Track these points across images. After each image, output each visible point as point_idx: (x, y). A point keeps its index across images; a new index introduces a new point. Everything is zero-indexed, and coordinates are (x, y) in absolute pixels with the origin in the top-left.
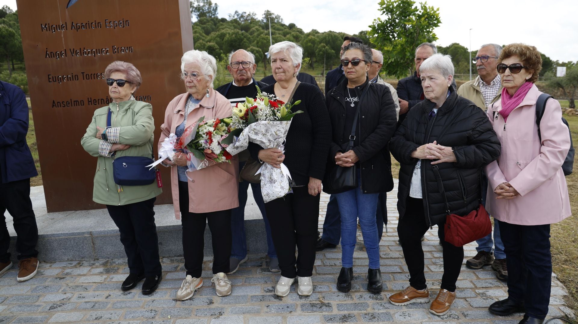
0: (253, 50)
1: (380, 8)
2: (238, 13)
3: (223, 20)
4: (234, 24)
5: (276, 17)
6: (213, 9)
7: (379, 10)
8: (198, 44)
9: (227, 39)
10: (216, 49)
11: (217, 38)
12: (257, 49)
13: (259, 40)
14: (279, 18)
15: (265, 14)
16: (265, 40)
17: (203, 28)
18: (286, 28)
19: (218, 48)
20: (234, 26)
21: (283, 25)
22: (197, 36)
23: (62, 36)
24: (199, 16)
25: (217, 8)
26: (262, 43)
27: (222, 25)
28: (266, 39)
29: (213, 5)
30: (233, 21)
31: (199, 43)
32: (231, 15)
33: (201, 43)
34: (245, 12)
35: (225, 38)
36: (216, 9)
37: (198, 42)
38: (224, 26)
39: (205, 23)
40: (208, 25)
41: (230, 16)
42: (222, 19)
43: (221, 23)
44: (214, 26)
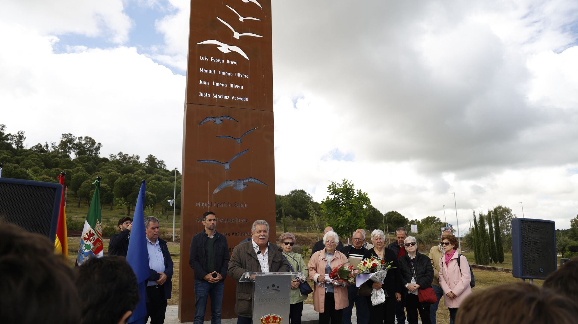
0: (148, 194)
1: (328, 190)
2: (121, 155)
3: (105, 160)
4: (118, 165)
5: (159, 162)
6: (96, 148)
7: (328, 192)
8: (86, 183)
9: (118, 181)
10: (108, 190)
11: (106, 179)
12: (152, 194)
13: (150, 185)
14: (162, 163)
15: (147, 159)
16: (156, 185)
17: (84, 166)
18: (170, 174)
19: (110, 190)
20: (117, 167)
21: (167, 171)
22: (83, 175)
23: (208, 209)
24: (79, 153)
25: (99, 147)
26: (153, 188)
27: (104, 165)
28: (157, 184)
29: (96, 144)
30: (116, 162)
31: (87, 182)
32: (112, 156)
34: (127, 154)
35: (117, 180)
36: (98, 149)
37: (86, 181)
38: (107, 167)
39: (86, 161)
40: (90, 163)
41: (111, 157)
42: (103, 158)
43: (103, 162)
44: (95, 165)
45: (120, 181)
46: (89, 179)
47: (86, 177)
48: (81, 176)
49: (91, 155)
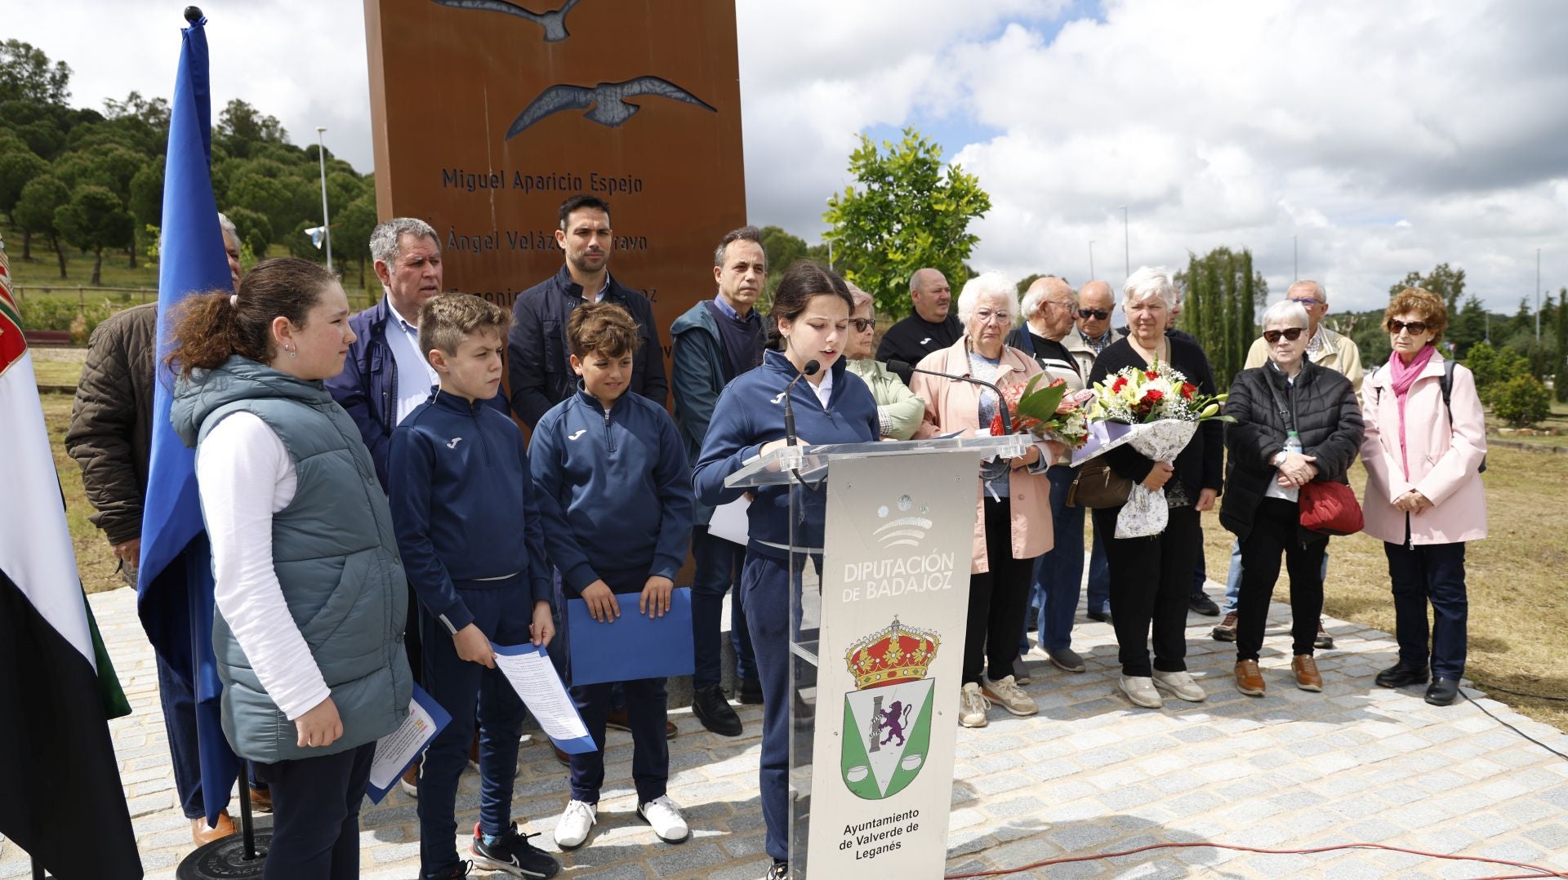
0: (242, 216)
2: (138, 101)
3: (90, 116)
4: (133, 132)
5: (264, 121)
6: (53, 78)
8: (37, 186)
9: (143, 178)
10: (114, 206)
11: (100, 172)
12: (254, 215)
13: (244, 188)
14: (275, 126)
15: (228, 111)
16: (262, 189)
17: (22, 135)
18: (303, 156)
19: (119, 205)
20: (132, 137)
21: (293, 149)
22: (24, 160)
23: (492, 201)
25: (65, 77)
26: (254, 197)
27: (89, 130)
28: (266, 185)
29: (52, 66)
30: (127, 122)
31: (39, 183)
32: (112, 103)
33: (45, 184)
34: (162, 97)
35: (137, 175)
36: (61, 80)
37: (36, 179)
38: (101, 136)
39: (27, 120)
40: (42, 126)
41: (110, 106)
42: (83, 110)
43: (86, 124)
44: (60, 133)
45: (149, 178)
46: (45, 172)
47: (35, 167)
48: (17, 163)
49: (40, 100)
